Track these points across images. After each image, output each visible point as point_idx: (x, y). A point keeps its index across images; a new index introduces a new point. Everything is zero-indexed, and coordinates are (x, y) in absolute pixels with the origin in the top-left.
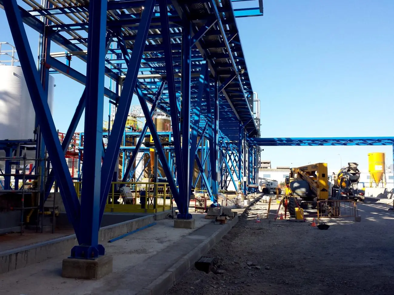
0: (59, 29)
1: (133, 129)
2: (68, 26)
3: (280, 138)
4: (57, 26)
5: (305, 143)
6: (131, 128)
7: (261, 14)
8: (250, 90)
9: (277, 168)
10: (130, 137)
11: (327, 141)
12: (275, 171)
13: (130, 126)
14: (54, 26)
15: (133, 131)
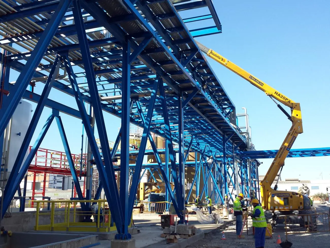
0: (16, 58)
1: (135, 148)
2: (24, 55)
3: (270, 150)
4: (15, 56)
5: (296, 155)
6: (133, 147)
7: (220, 31)
8: (231, 105)
9: (286, 180)
10: (133, 155)
11: (317, 152)
12: (284, 183)
13: (132, 145)
14: (12, 56)
15: (135, 149)
